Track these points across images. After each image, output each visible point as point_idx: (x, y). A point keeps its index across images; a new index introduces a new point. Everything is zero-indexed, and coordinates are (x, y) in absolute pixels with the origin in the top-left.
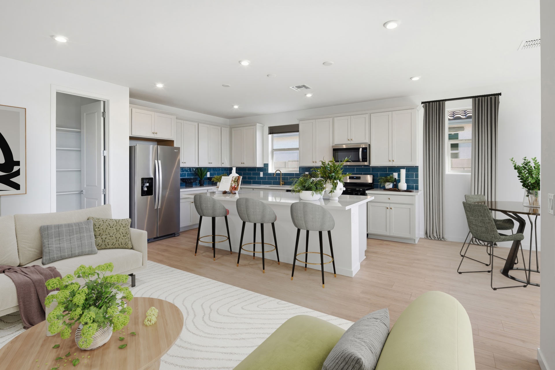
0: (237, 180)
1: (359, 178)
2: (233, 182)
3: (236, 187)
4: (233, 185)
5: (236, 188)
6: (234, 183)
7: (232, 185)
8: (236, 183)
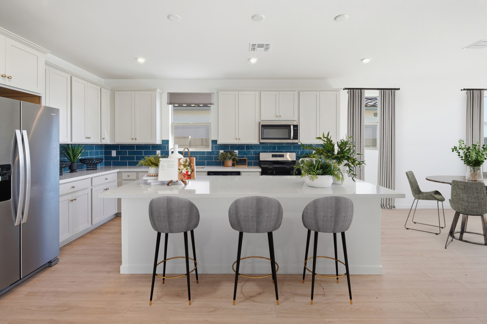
0: (190, 164)
1: (282, 156)
2: (182, 167)
3: (189, 173)
4: (184, 171)
5: (190, 175)
6: (185, 169)
7: (181, 172)
8: (189, 168)
